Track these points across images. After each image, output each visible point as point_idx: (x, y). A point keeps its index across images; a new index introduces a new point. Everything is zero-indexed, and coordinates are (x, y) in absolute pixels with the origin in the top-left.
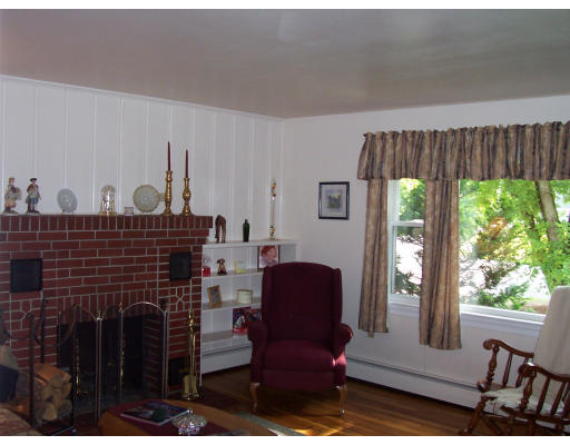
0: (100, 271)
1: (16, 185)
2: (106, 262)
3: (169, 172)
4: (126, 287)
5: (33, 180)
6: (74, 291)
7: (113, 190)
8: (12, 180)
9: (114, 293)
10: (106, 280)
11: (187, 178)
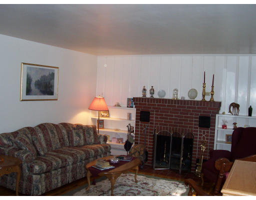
0: (170, 119)
1: (146, 88)
2: (172, 116)
3: (204, 83)
4: (179, 126)
5: (152, 87)
6: (160, 124)
7: (177, 91)
8: (144, 87)
9: (175, 127)
10: (172, 122)
11: (213, 86)
